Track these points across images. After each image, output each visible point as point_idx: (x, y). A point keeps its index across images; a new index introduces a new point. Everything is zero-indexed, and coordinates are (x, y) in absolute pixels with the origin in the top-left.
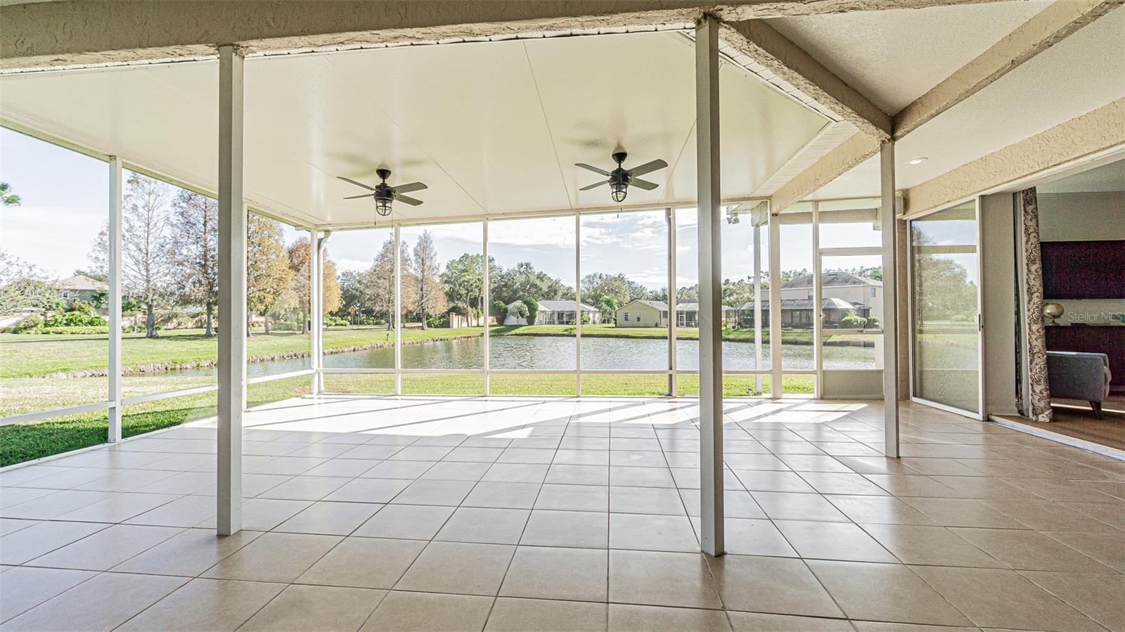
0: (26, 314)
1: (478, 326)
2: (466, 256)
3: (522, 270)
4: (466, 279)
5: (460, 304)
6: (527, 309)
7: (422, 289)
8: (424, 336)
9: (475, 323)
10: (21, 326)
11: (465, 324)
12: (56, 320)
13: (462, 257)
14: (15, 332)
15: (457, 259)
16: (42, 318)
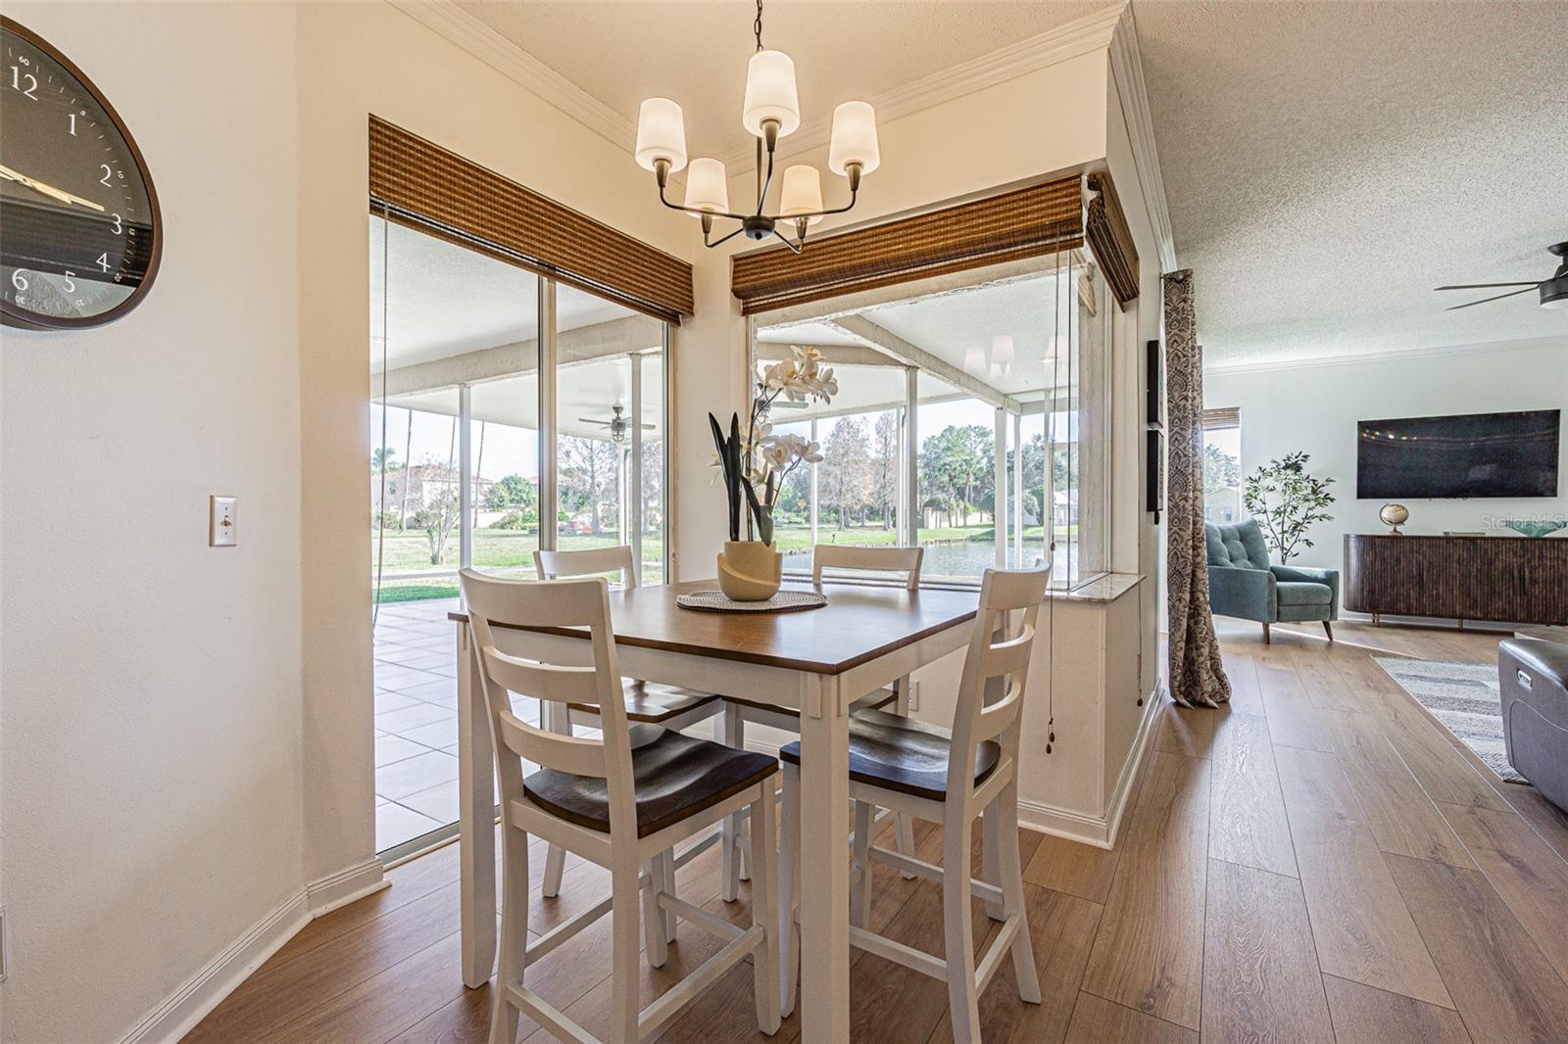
0: (510, 511)
1: (965, 526)
2: (951, 429)
3: (1039, 444)
4: (947, 462)
5: (941, 496)
6: (1036, 503)
7: (884, 477)
8: (883, 538)
9: (961, 522)
10: (506, 521)
11: (945, 524)
12: (531, 515)
13: (945, 431)
14: (502, 527)
15: (938, 435)
16: (521, 514)
